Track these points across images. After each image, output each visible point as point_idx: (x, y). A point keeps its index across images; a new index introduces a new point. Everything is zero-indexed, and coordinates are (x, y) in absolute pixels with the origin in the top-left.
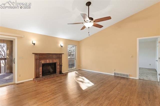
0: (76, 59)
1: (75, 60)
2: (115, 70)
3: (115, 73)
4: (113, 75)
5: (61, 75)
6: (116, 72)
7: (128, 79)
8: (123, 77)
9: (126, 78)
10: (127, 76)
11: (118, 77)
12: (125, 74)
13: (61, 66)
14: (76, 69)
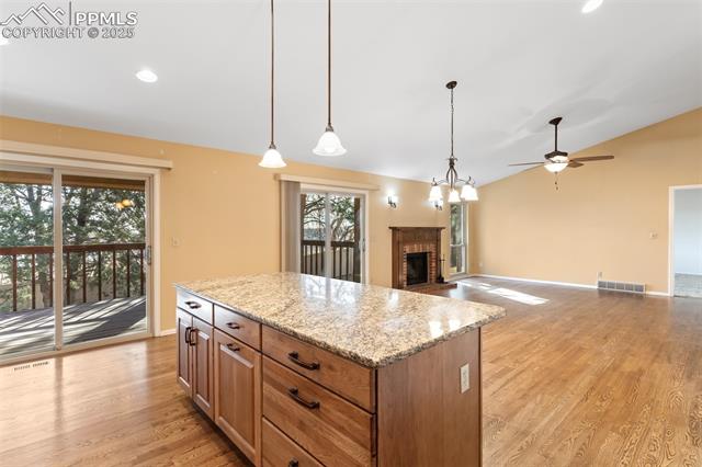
0: (465, 245)
1: (463, 249)
2: (601, 274)
3: (601, 284)
4: (596, 287)
5: (442, 285)
6: (606, 279)
7: (640, 297)
8: (628, 294)
9: (637, 295)
10: (640, 288)
11: (611, 293)
12: (632, 286)
13: (438, 261)
14: (465, 273)
